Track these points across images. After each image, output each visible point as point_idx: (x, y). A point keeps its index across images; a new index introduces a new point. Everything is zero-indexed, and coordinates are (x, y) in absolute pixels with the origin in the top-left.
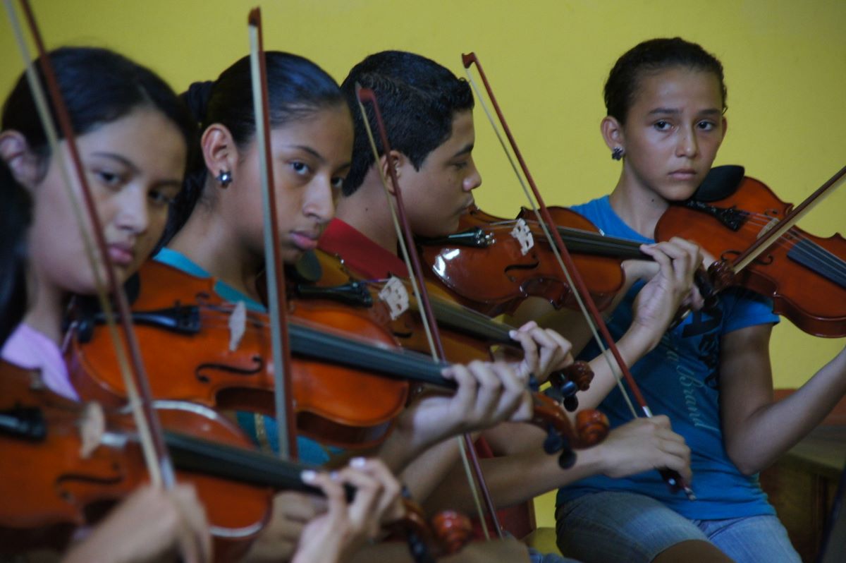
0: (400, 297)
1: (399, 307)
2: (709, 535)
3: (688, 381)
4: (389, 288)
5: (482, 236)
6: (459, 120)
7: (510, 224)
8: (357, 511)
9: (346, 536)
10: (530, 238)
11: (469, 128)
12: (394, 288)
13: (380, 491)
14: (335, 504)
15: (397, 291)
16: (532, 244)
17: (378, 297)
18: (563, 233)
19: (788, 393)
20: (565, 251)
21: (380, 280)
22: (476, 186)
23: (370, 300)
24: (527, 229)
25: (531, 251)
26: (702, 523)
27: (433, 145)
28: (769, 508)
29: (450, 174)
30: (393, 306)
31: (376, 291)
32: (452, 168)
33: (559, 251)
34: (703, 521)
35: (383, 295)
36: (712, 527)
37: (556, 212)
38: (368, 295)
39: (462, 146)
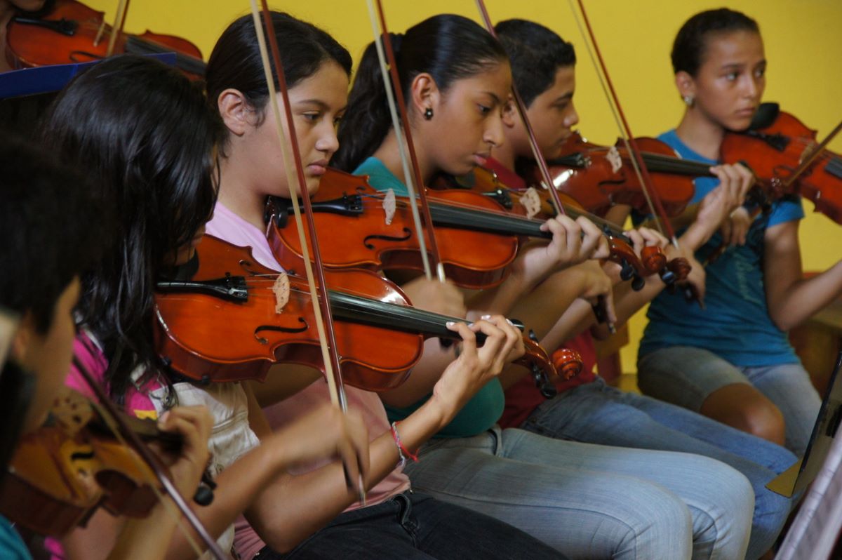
0: (534, 202)
1: (534, 210)
2: (751, 379)
3: (741, 266)
4: (528, 196)
5: (581, 159)
6: (562, 73)
7: (605, 150)
8: (485, 353)
9: (474, 369)
10: (619, 161)
11: (571, 80)
12: (530, 195)
13: (504, 339)
14: (467, 345)
15: (533, 198)
16: (620, 164)
17: (519, 202)
18: (645, 157)
19: (815, 276)
20: (644, 169)
21: (520, 190)
22: (575, 123)
23: (510, 203)
24: (617, 153)
25: (621, 171)
26: (746, 370)
27: (539, 91)
28: (796, 358)
29: (553, 113)
30: (529, 209)
31: (516, 196)
32: (554, 110)
33: (640, 170)
34: (747, 368)
35: (522, 200)
36: (753, 372)
37: (642, 142)
38: (509, 200)
39: (563, 92)
